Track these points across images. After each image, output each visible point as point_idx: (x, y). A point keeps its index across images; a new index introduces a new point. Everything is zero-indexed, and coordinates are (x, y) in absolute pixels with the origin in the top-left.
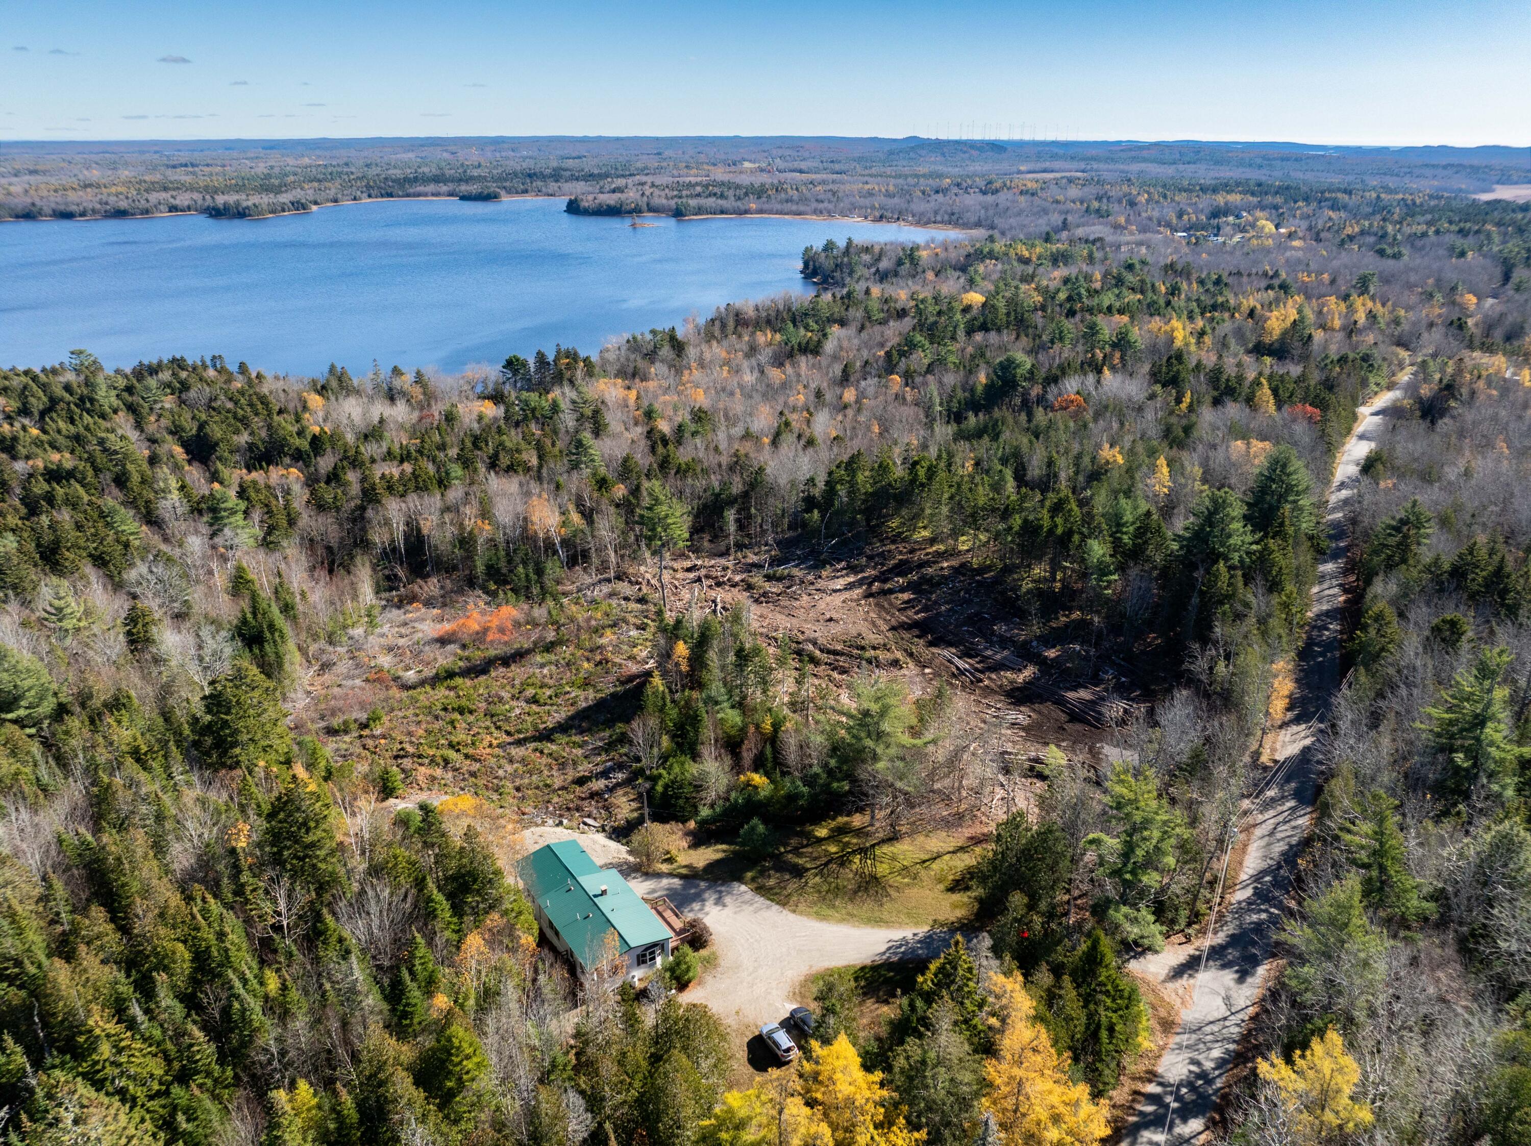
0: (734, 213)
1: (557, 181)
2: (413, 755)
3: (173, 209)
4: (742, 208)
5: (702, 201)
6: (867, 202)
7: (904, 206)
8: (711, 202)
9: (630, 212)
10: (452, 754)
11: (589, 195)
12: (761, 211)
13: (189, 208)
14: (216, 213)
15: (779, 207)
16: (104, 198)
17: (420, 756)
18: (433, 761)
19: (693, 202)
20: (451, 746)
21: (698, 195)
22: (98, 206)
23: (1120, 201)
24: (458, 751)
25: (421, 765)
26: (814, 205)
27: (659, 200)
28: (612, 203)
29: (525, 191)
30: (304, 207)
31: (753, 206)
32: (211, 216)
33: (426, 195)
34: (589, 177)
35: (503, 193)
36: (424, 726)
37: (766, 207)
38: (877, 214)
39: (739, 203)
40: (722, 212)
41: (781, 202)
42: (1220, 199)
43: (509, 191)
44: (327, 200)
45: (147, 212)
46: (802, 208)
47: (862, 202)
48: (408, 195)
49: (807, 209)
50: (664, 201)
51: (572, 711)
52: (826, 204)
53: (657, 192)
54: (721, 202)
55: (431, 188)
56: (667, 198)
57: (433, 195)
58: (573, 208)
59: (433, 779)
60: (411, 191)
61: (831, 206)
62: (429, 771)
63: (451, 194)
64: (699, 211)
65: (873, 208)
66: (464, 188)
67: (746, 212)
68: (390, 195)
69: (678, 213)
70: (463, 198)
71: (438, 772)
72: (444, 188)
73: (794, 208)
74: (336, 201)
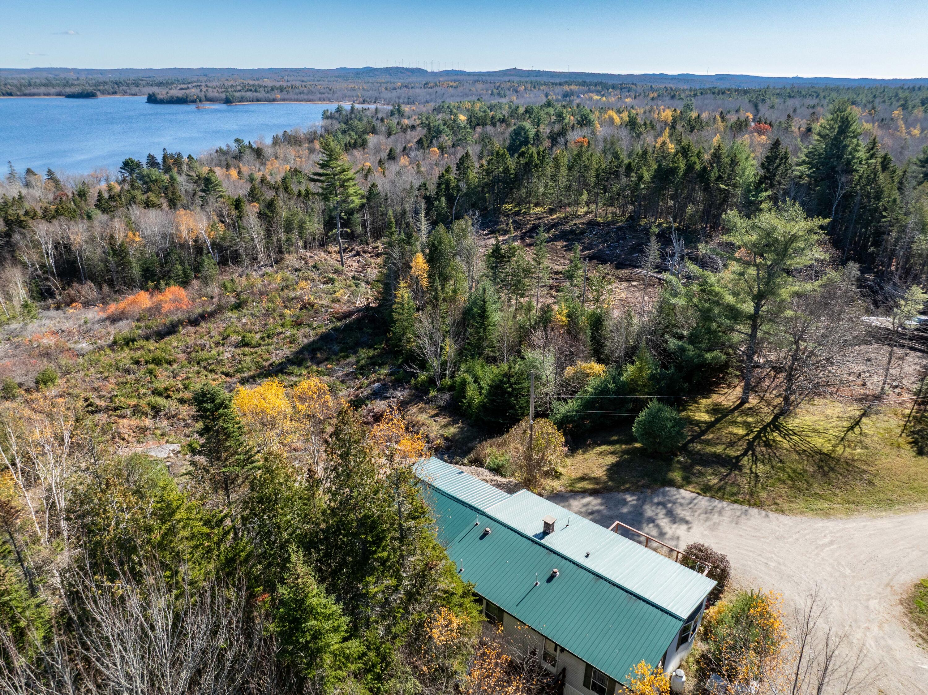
0: (266, 101)
1: (137, 86)
2: (107, 409)
4: (271, 97)
5: (243, 94)
6: (353, 93)
7: (377, 95)
8: (249, 94)
9: (194, 101)
10: (161, 401)
11: (162, 93)
12: (284, 100)
15: (296, 97)
17: (116, 409)
18: (136, 411)
19: (238, 94)
20: (156, 392)
21: (240, 91)
23: (509, 90)
24: (168, 397)
25: (120, 417)
26: (319, 95)
27: (212, 94)
28: (180, 96)
29: (115, 93)
31: (278, 96)
33: (39, 95)
34: (160, 84)
35: (98, 93)
36: (113, 380)
37: (287, 97)
38: (361, 100)
39: (268, 95)
40: (258, 101)
41: (296, 94)
42: (567, 88)
43: (103, 92)
46: (311, 97)
47: (349, 93)
48: (25, 95)
49: (315, 97)
50: (217, 95)
51: (295, 348)
52: (326, 95)
53: (210, 90)
54: (256, 94)
55: (43, 90)
56: (218, 92)
57: (45, 95)
58: (152, 99)
59: (143, 430)
60: (27, 92)
61: (329, 96)
62: (134, 422)
63: (59, 94)
64: (242, 100)
65: (357, 96)
66: (68, 90)
67: (274, 100)
68: (10, 94)
69: (228, 101)
70: (69, 96)
71: (148, 422)
72: (53, 91)
73: (306, 97)
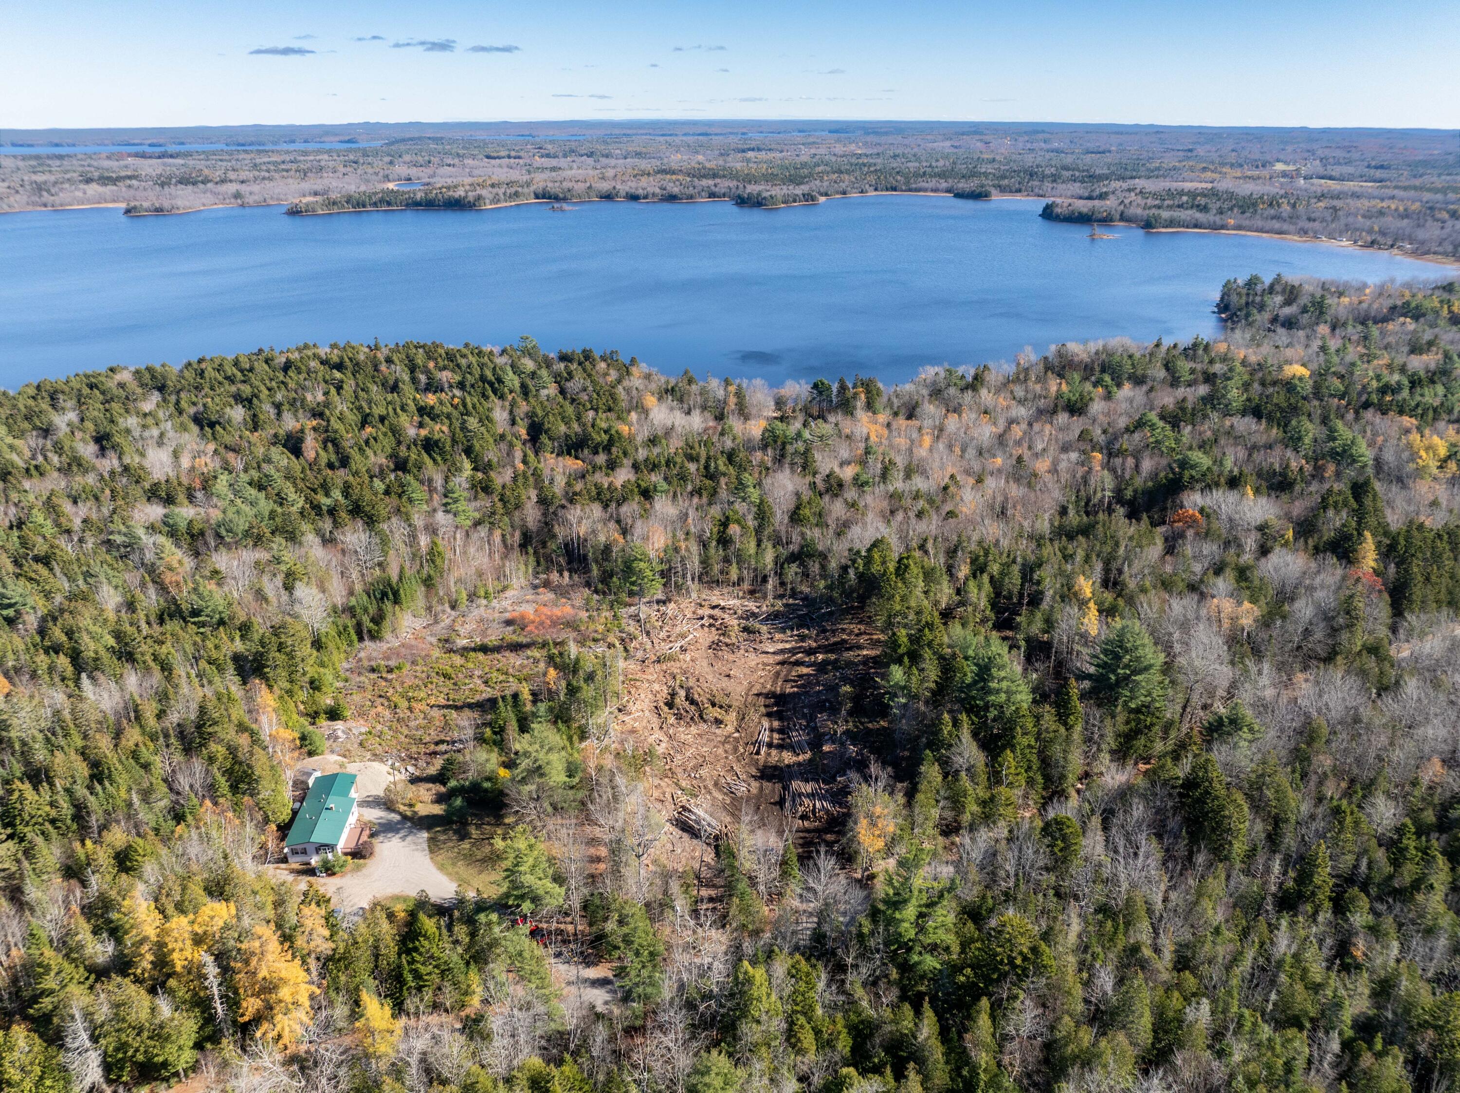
3: (712, 195)
4: (1219, 222)
5: (1181, 213)
8: (1189, 214)
9: (1098, 221)
11: (1068, 200)
12: (1239, 228)
13: (724, 195)
14: (742, 201)
15: (1260, 223)
16: (665, 183)
19: (1165, 214)
21: (1180, 206)
22: (657, 191)
26: (1303, 223)
27: (1137, 209)
28: (1085, 210)
29: (1019, 191)
30: (813, 199)
31: (1232, 222)
32: (737, 204)
33: (925, 190)
35: (993, 191)
37: (1246, 223)
38: (1369, 239)
39: (1216, 218)
40: (1196, 226)
41: (1266, 219)
43: (1003, 190)
44: (837, 193)
45: (691, 197)
46: (1285, 227)
48: (910, 190)
49: (1292, 228)
50: (1141, 211)
53: (1139, 200)
54: (1200, 215)
55: (932, 183)
56: (1146, 207)
57: (932, 190)
58: (1048, 214)
63: (948, 191)
64: (1171, 223)
67: (1223, 227)
68: (894, 189)
69: (1148, 225)
70: (959, 195)
73: (1277, 226)
74: (844, 193)
